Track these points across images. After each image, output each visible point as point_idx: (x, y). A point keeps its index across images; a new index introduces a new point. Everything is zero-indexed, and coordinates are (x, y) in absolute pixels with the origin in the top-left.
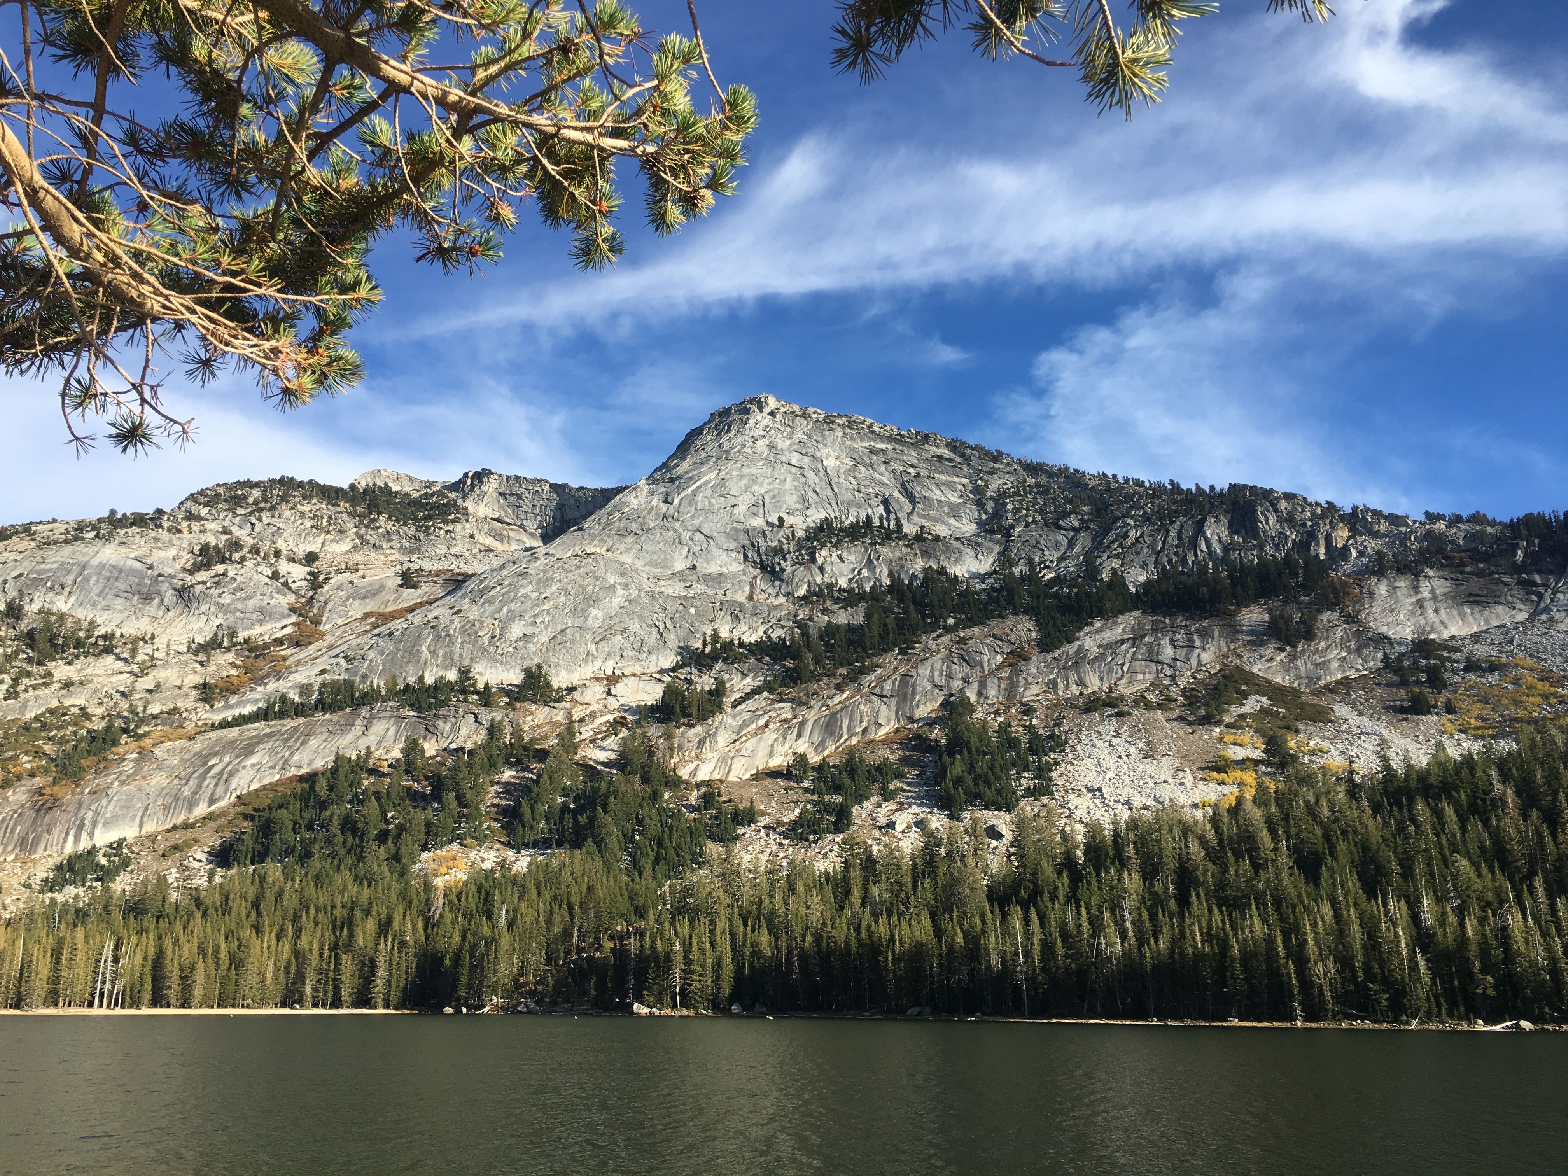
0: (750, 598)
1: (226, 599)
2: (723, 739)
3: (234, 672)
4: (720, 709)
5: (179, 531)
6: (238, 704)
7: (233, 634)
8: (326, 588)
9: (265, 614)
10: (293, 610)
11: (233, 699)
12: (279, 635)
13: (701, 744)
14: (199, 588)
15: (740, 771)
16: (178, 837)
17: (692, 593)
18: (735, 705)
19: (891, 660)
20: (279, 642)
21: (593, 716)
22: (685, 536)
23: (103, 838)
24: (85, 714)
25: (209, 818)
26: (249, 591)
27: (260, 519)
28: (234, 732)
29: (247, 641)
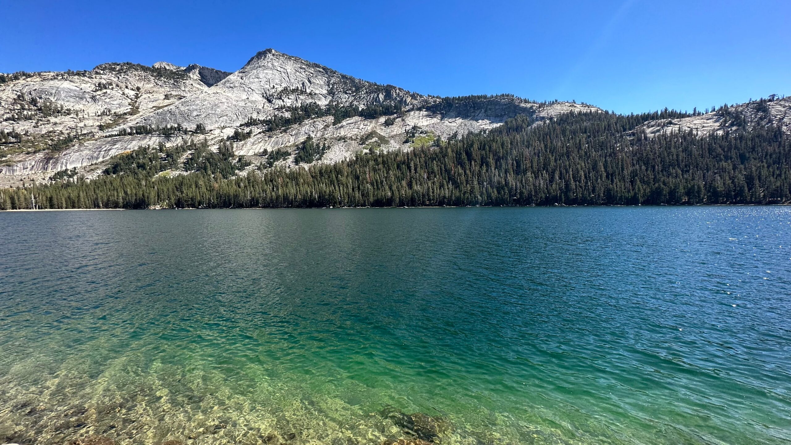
0: (263, 108)
1: (108, 100)
2: (249, 144)
3: (111, 122)
4: (250, 137)
5: (92, 78)
6: (111, 131)
7: (110, 111)
8: (141, 98)
9: (120, 105)
10: (130, 104)
11: (110, 130)
12: (125, 112)
13: (243, 146)
14: (98, 97)
15: (251, 153)
16: (93, 167)
17: (247, 105)
18: (255, 136)
19: (296, 126)
20: (125, 114)
21: (215, 138)
22: (247, 89)
23: (70, 167)
24: (62, 133)
25: (103, 162)
26: (115, 98)
27: (121, 76)
28: (110, 139)
29: (115, 113)
